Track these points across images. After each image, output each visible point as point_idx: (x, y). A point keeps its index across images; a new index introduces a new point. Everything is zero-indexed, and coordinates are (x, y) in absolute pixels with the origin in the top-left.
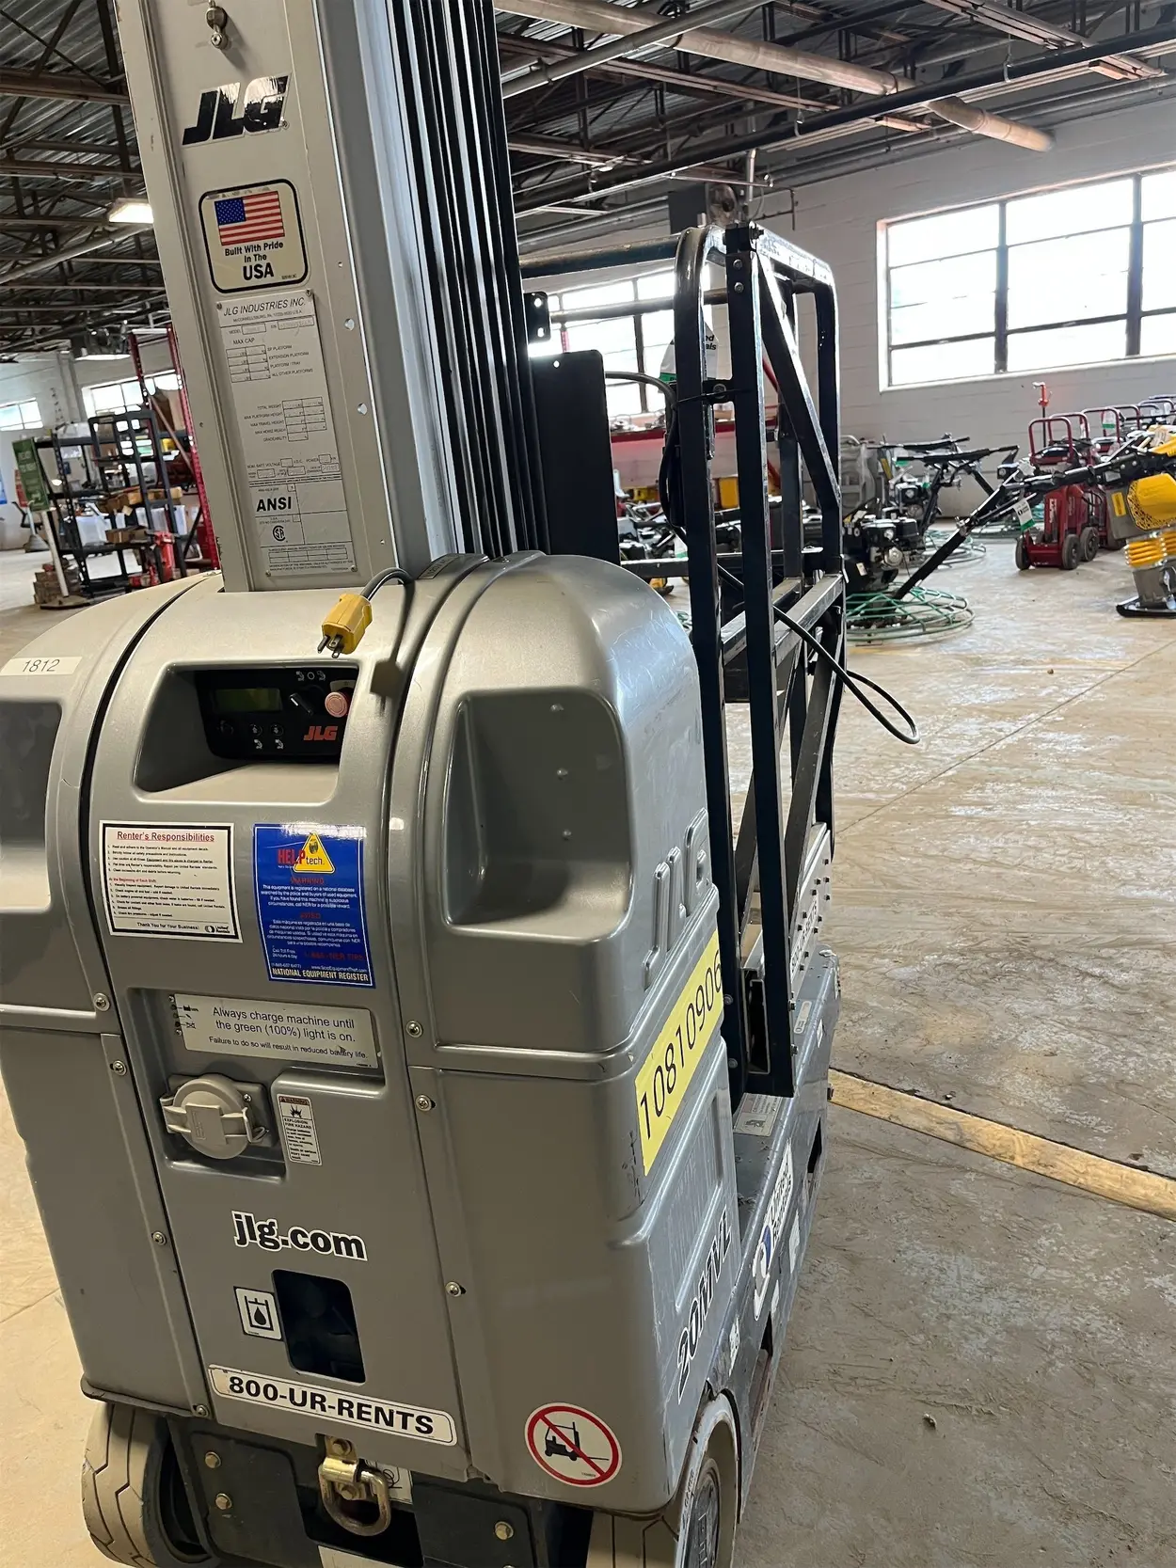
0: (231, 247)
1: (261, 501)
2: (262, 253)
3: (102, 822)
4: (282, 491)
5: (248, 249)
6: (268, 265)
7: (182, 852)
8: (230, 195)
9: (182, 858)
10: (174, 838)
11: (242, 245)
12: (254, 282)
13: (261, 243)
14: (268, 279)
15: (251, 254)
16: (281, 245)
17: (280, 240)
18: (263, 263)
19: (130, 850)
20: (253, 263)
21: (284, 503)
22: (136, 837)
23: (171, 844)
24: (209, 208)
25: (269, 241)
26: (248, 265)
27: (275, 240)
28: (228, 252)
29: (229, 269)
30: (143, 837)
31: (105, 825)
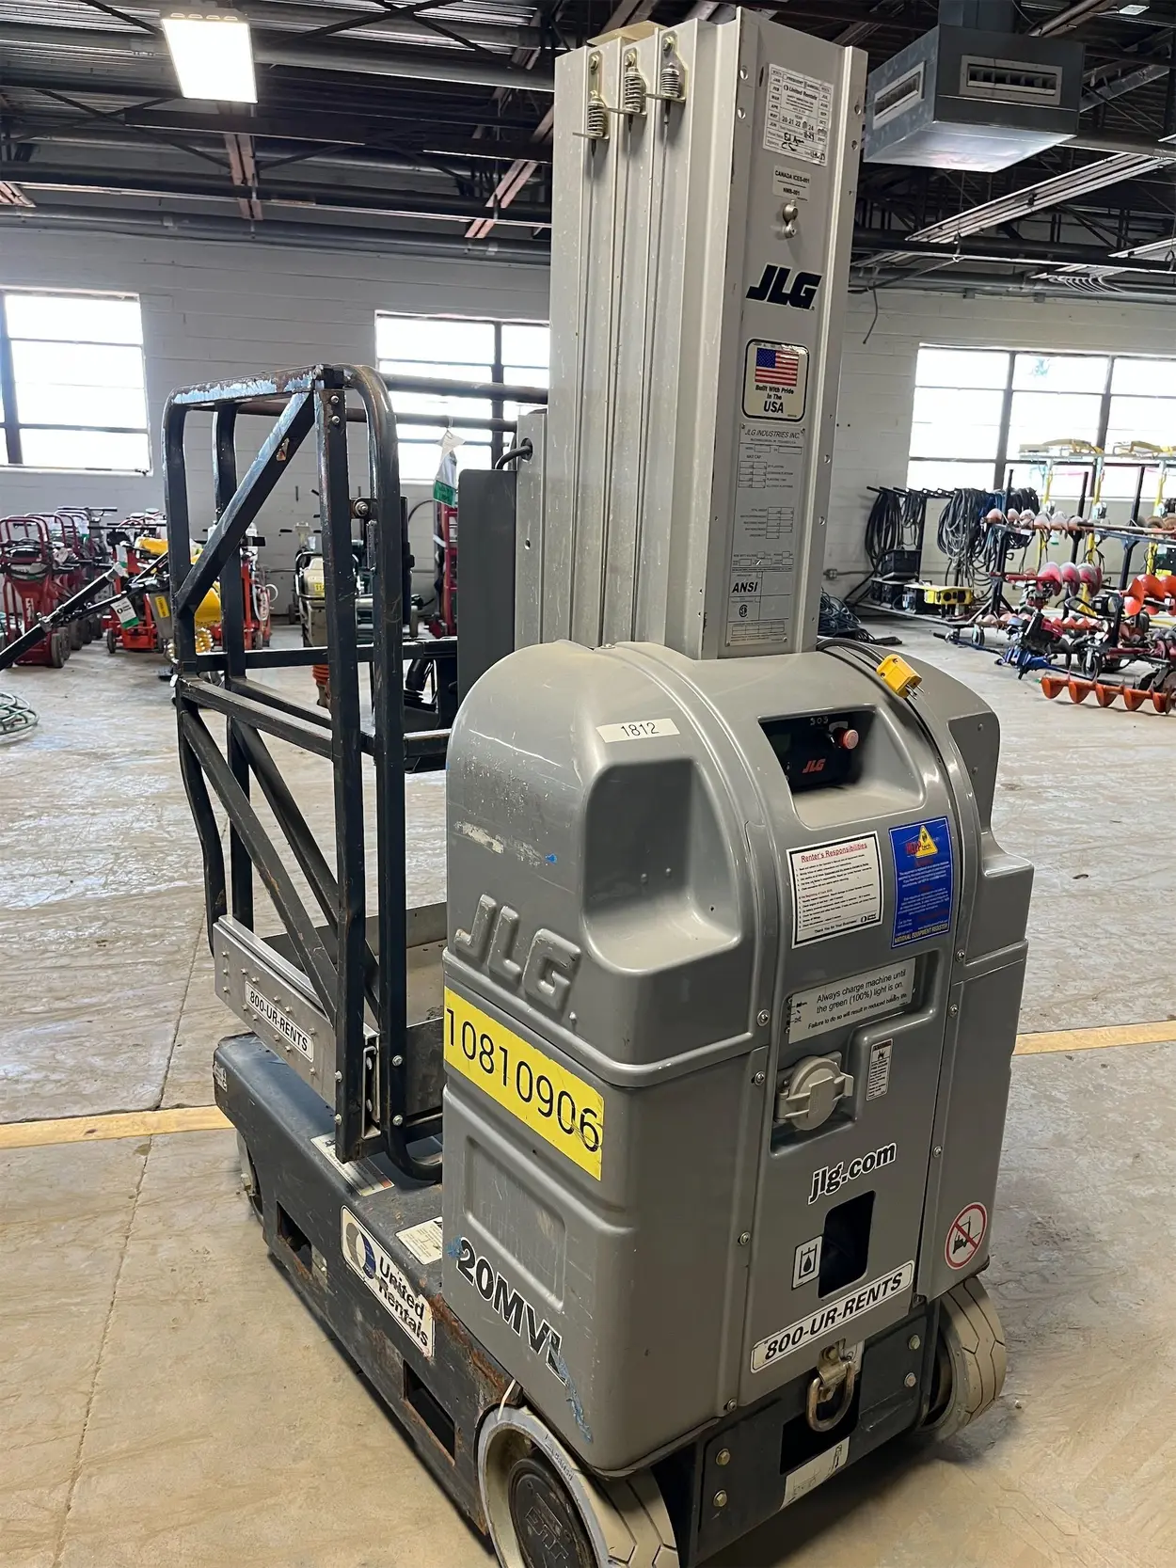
0: (761, 385)
1: (737, 585)
2: (779, 394)
3: (788, 851)
4: (753, 578)
5: (771, 389)
6: (781, 404)
7: (848, 861)
8: (769, 347)
9: (848, 866)
10: (840, 852)
11: (768, 385)
12: (770, 414)
13: (781, 387)
14: (778, 415)
15: (772, 393)
16: (792, 392)
17: (792, 388)
18: (779, 402)
19: (812, 870)
20: (772, 400)
21: (753, 587)
22: (815, 857)
23: (840, 857)
24: (753, 349)
25: (786, 387)
26: (769, 400)
27: (789, 388)
28: (758, 388)
29: (756, 402)
30: (820, 856)
31: (791, 853)
